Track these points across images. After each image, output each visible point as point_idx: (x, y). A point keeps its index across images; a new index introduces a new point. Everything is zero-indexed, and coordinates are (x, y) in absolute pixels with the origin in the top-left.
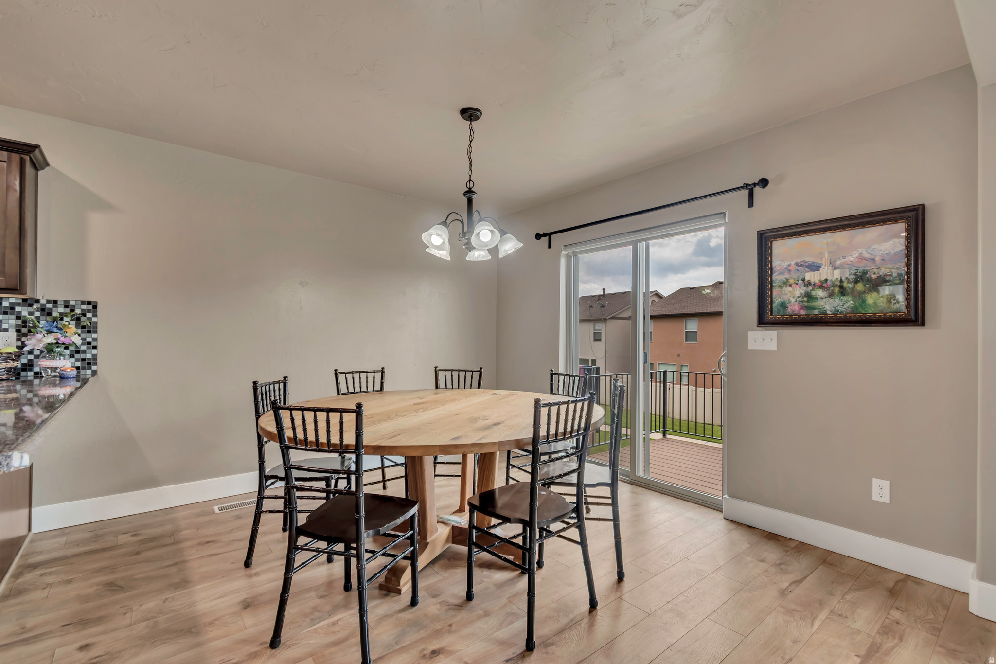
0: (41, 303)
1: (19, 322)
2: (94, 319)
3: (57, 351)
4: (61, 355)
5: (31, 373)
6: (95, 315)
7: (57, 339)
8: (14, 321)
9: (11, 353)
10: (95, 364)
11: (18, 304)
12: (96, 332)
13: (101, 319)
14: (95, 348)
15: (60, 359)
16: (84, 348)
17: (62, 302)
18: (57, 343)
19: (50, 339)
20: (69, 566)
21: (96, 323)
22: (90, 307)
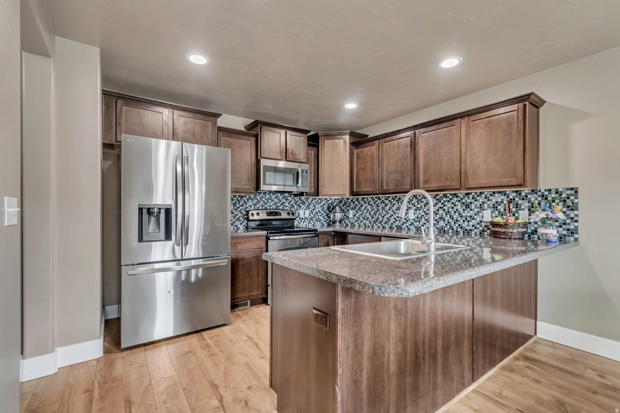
0: (542, 192)
1: (530, 204)
2: (576, 201)
3: (548, 223)
4: (551, 225)
5: (536, 236)
6: (576, 198)
7: (547, 215)
8: (527, 203)
9: (519, 223)
10: (577, 233)
11: (530, 194)
12: (577, 210)
13: (581, 201)
14: (576, 221)
15: (550, 228)
16: (568, 221)
17: (554, 190)
18: (547, 218)
19: (543, 215)
20: (544, 371)
21: (577, 203)
22: (573, 192)
